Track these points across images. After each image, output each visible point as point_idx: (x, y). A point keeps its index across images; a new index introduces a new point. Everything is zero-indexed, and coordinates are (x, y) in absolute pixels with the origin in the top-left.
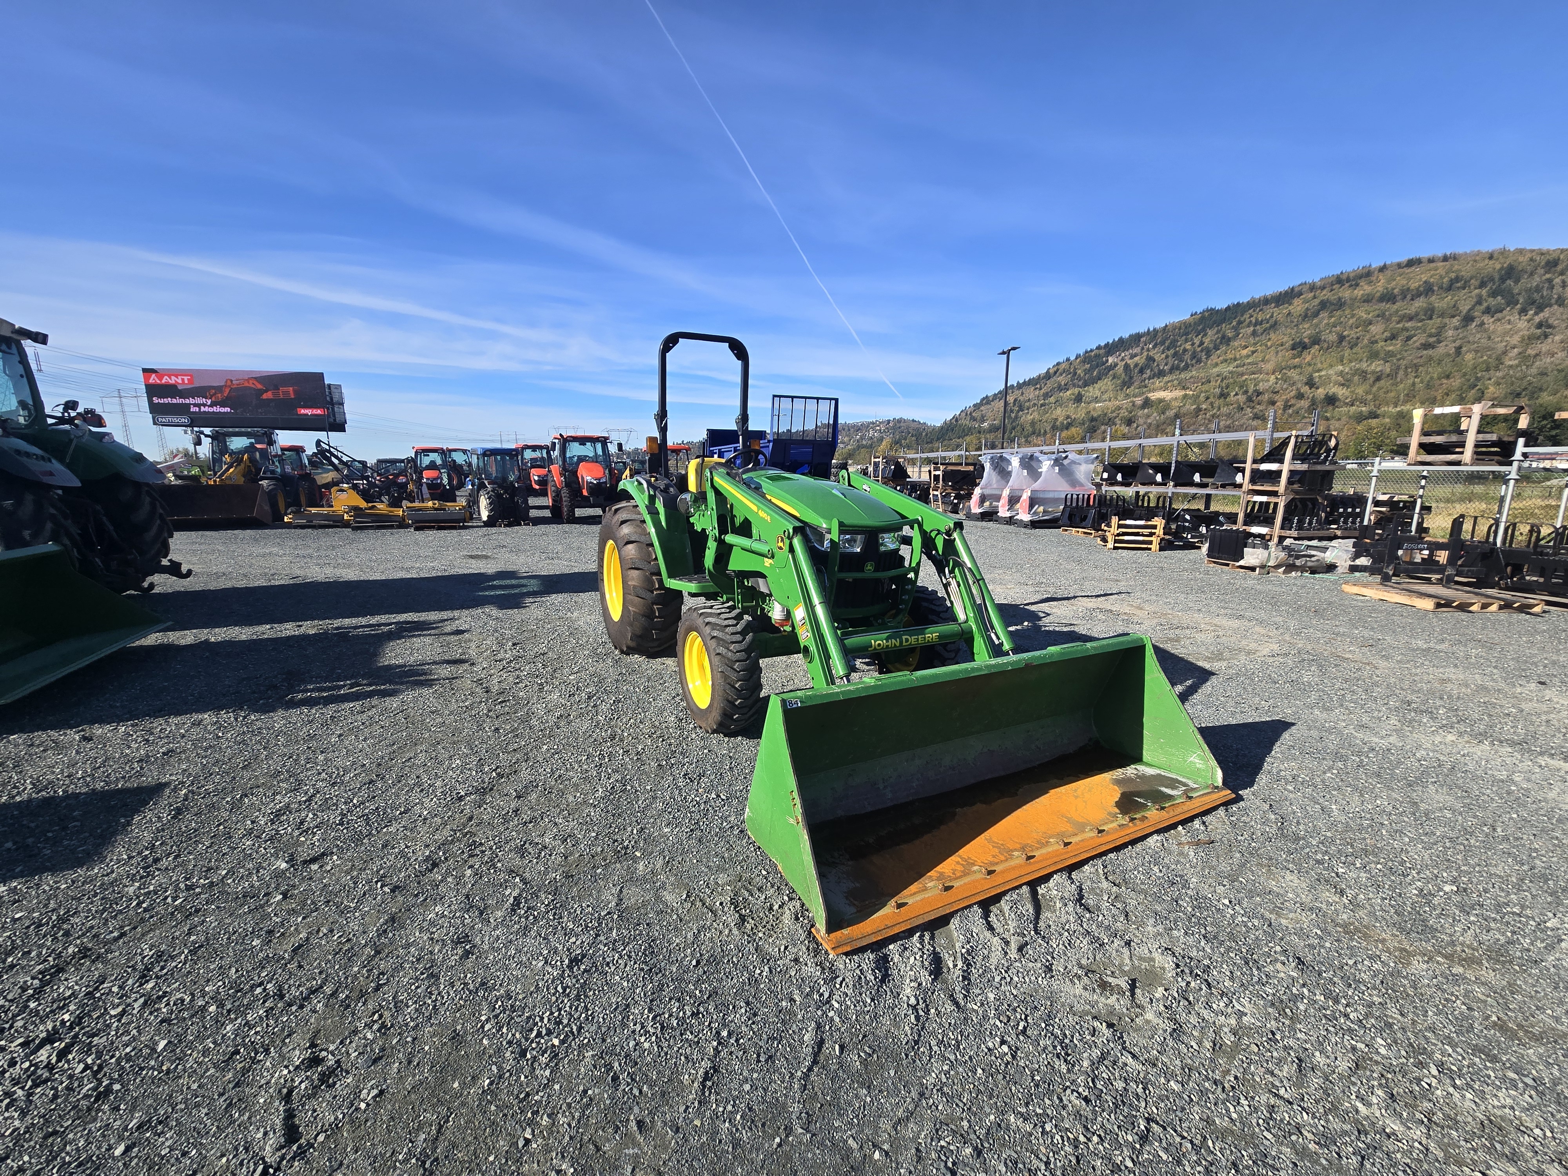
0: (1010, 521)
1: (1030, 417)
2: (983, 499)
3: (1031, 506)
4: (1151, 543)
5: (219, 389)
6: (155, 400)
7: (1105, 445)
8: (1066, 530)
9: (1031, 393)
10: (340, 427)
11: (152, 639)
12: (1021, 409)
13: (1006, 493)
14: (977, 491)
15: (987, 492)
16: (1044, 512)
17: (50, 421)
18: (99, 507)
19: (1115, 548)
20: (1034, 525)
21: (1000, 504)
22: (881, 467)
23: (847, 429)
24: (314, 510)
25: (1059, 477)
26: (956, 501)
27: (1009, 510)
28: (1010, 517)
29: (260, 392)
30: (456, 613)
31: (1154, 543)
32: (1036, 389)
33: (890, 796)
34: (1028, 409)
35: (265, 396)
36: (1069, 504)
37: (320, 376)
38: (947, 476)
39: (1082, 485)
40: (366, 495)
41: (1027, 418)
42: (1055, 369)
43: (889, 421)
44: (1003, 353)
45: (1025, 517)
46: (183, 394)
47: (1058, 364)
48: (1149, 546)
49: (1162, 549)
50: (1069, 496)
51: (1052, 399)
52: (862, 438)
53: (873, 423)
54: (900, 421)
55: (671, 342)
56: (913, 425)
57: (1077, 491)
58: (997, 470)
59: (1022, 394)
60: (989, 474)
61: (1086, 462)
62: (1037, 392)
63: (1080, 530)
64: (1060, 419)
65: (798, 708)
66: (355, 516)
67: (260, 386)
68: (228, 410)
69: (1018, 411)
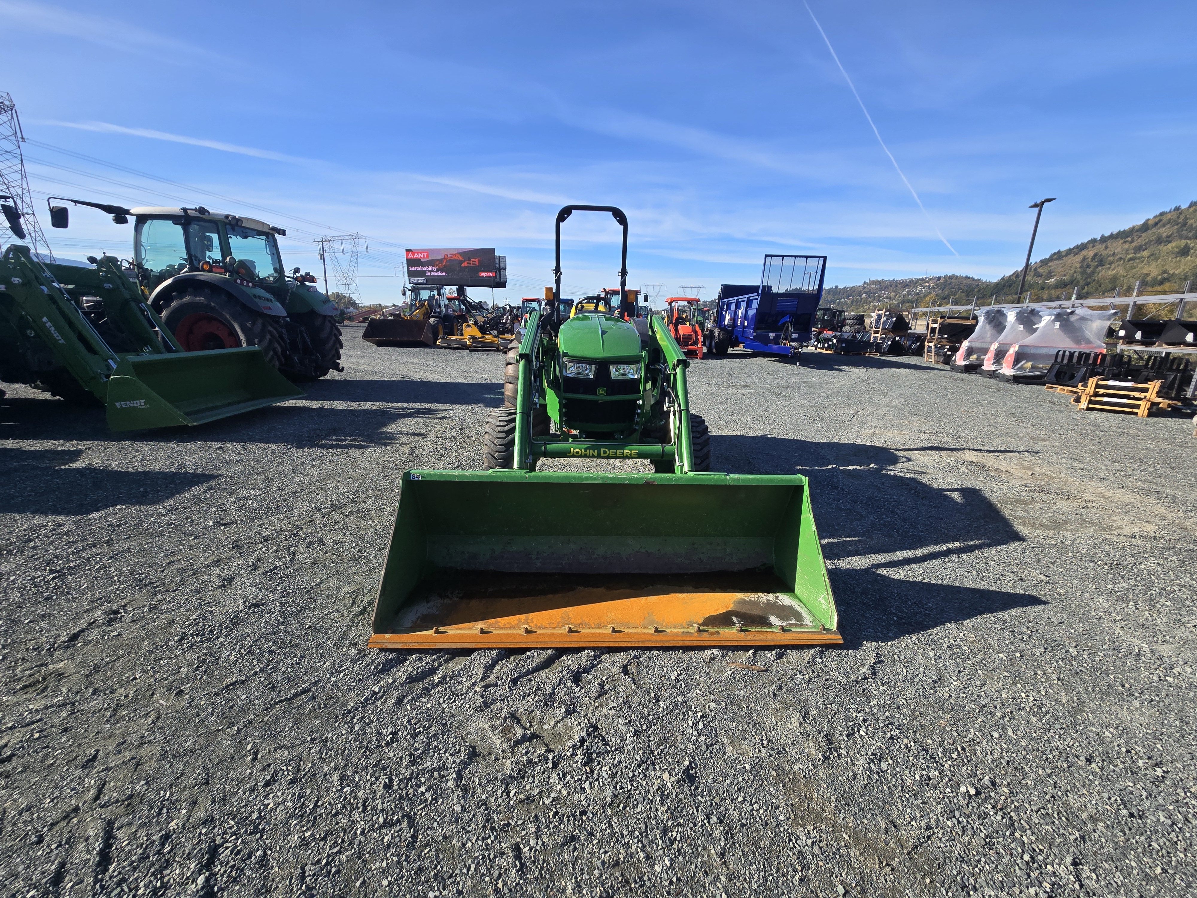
0: (993, 375)
1: (1111, 273)
2: (970, 352)
3: (1017, 360)
4: (1138, 407)
5: (440, 261)
6: (411, 268)
7: (1129, 301)
8: (1052, 388)
9: (1118, 247)
10: (502, 284)
11: (290, 403)
12: (1101, 263)
13: (994, 347)
14: (965, 344)
15: (976, 345)
16: (1032, 367)
17: (287, 279)
18: (303, 329)
19: (1088, 409)
20: (1017, 380)
21: (986, 357)
22: (884, 319)
23: (894, 285)
24: (452, 338)
25: (1061, 333)
26: (949, 353)
27: (993, 364)
28: (994, 371)
29: (461, 262)
30: (454, 406)
31: (1142, 408)
32: (1125, 242)
33: (538, 564)
34: (1110, 264)
35: (463, 265)
36: (1059, 360)
37: (493, 250)
38: (943, 329)
39: (1089, 342)
40: (483, 329)
41: (1106, 273)
42: (1157, 220)
43: (939, 278)
44: (1036, 206)
45: (1007, 371)
46: (423, 264)
47: (1162, 214)
48: (1135, 410)
49: (1150, 415)
50: (1061, 353)
51: (1145, 253)
52: (909, 293)
53: (922, 280)
54: (951, 277)
55: (564, 214)
56: (965, 282)
57: (1084, 349)
58: (993, 324)
59: (1106, 248)
60: (983, 327)
61: (1101, 318)
62: (1126, 246)
63: (1067, 388)
64: (1153, 275)
65: (419, 481)
66: (472, 343)
67: (461, 259)
68: (444, 274)
69: (1097, 266)
